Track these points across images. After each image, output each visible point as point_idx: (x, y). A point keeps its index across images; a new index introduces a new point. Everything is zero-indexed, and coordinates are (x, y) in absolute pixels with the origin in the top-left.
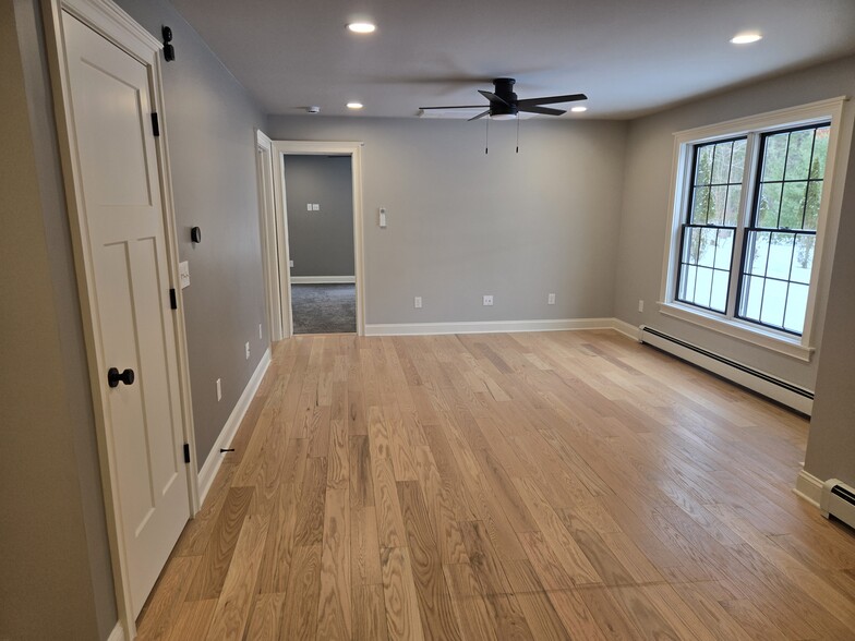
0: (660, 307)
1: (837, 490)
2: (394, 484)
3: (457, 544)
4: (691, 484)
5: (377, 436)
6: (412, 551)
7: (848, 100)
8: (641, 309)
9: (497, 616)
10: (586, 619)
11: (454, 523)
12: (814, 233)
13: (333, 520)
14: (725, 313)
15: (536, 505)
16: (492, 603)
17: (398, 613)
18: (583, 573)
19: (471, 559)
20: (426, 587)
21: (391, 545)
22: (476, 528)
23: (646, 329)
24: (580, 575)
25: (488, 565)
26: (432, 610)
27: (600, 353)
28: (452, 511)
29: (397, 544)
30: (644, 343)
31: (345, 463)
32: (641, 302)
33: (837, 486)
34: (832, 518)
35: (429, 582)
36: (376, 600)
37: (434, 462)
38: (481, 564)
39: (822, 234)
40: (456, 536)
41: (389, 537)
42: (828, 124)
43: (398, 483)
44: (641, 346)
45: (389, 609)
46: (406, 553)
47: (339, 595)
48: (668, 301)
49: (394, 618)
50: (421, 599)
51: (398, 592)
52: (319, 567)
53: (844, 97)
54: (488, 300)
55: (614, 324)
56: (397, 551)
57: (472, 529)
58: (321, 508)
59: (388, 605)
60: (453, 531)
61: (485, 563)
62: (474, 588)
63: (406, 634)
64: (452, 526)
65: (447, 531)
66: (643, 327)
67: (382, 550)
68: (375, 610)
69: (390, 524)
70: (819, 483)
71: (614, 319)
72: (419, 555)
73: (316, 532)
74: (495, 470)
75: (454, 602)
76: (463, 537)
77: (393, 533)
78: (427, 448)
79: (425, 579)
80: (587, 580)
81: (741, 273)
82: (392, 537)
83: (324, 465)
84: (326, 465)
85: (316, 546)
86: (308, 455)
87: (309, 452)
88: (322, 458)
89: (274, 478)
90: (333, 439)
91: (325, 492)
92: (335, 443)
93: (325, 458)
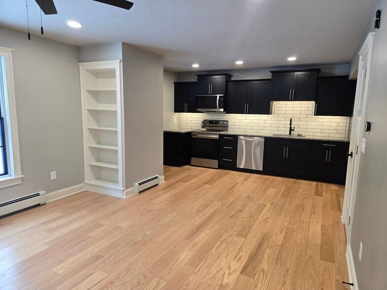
1: (139, 184)
2: (247, 237)
11: (237, 219)
13: (281, 233)
31: (266, 256)
43: (245, 237)
51: (268, 212)
52: (289, 222)
58: (285, 238)
59: (272, 211)
67: (267, 220)
73: (289, 231)
77: (261, 223)
83: (279, 259)
84: (277, 259)
85: (290, 227)
86: (288, 272)
87: (287, 273)
88: (279, 265)
89: (309, 261)
90: (266, 280)
91: (282, 244)
92: (266, 275)
93: (277, 264)
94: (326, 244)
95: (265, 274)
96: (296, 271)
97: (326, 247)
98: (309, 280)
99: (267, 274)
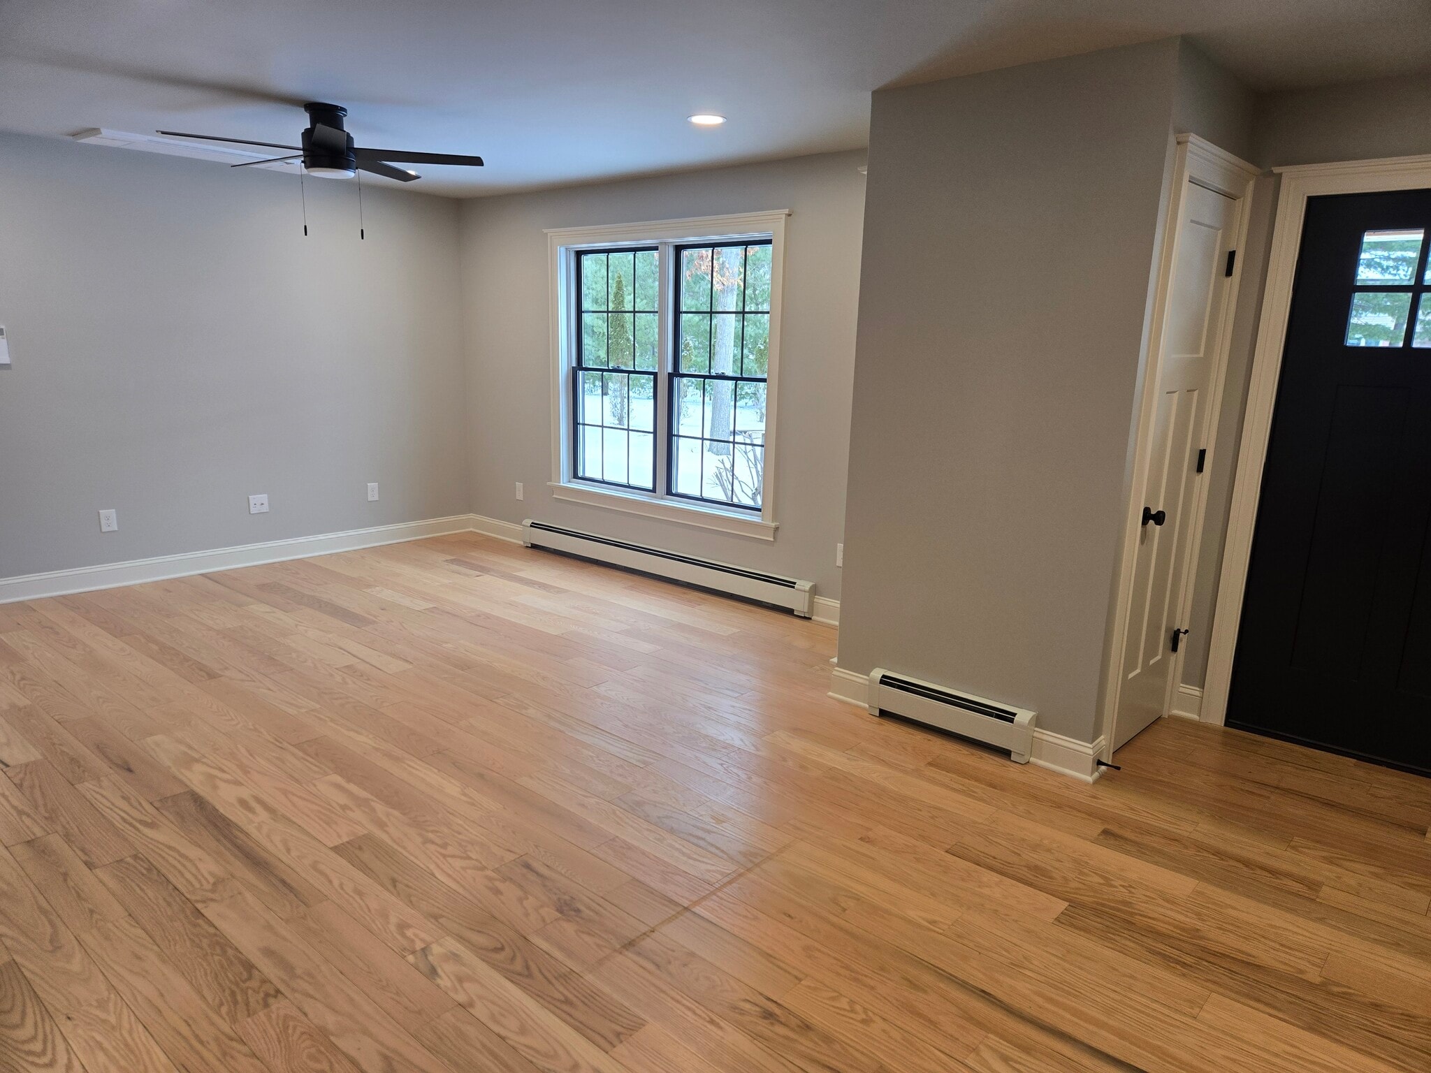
0: (553, 490)
1: (886, 680)
2: (333, 854)
3: (520, 900)
4: (733, 718)
5: (215, 787)
6: (461, 939)
7: (790, 215)
8: (520, 496)
9: (658, 966)
10: (756, 918)
11: (489, 873)
12: (764, 380)
13: (268, 952)
14: (654, 490)
15: (583, 805)
16: (639, 954)
17: (523, 1031)
18: (709, 867)
19: (560, 911)
20: (530, 976)
21: (419, 945)
22: (528, 866)
23: (533, 525)
24: (709, 871)
25: (589, 908)
26: (567, 1001)
27: (484, 570)
28: (470, 858)
29: (428, 938)
30: (534, 547)
31: (193, 852)
32: (519, 485)
33: (884, 676)
34: (883, 714)
35: (528, 968)
36: (471, 1031)
37: (369, 796)
38: (578, 911)
39: (774, 381)
40: (510, 891)
41: (404, 935)
42: (769, 242)
43: (335, 849)
44: (530, 551)
45: (503, 1032)
46: (452, 944)
47: (400, 1055)
48: (565, 481)
49: (522, 1040)
50: (538, 996)
51: (493, 1003)
52: (321, 1035)
53: (786, 211)
54: (259, 502)
55: (473, 522)
56: (436, 949)
57: (525, 871)
58: (221, 943)
59: (496, 1029)
60: (497, 884)
61: (582, 908)
62: (598, 946)
63: (561, 1052)
64: (490, 879)
65: (490, 889)
66: (528, 522)
67: (411, 958)
68: (484, 1046)
69: (386, 916)
70: (860, 678)
71: (472, 516)
72: (480, 940)
73: (254, 984)
74: (481, 776)
75: (589, 977)
76: (521, 887)
77: (402, 927)
78: (338, 779)
79: (518, 966)
80: (721, 873)
81: (670, 435)
82: (409, 933)
83: (149, 870)
84: (151, 867)
85: (277, 1006)
86: (86, 863)
87: (85, 858)
88: (129, 860)
89: (49, 930)
90: (118, 818)
91: (199, 913)
92: (131, 824)
93: (135, 857)
94: (37, 1047)
95: (138, 825)
96: (65, 880)
97: (27, 1032)
98: (9, 884)
99: (134, 827)
